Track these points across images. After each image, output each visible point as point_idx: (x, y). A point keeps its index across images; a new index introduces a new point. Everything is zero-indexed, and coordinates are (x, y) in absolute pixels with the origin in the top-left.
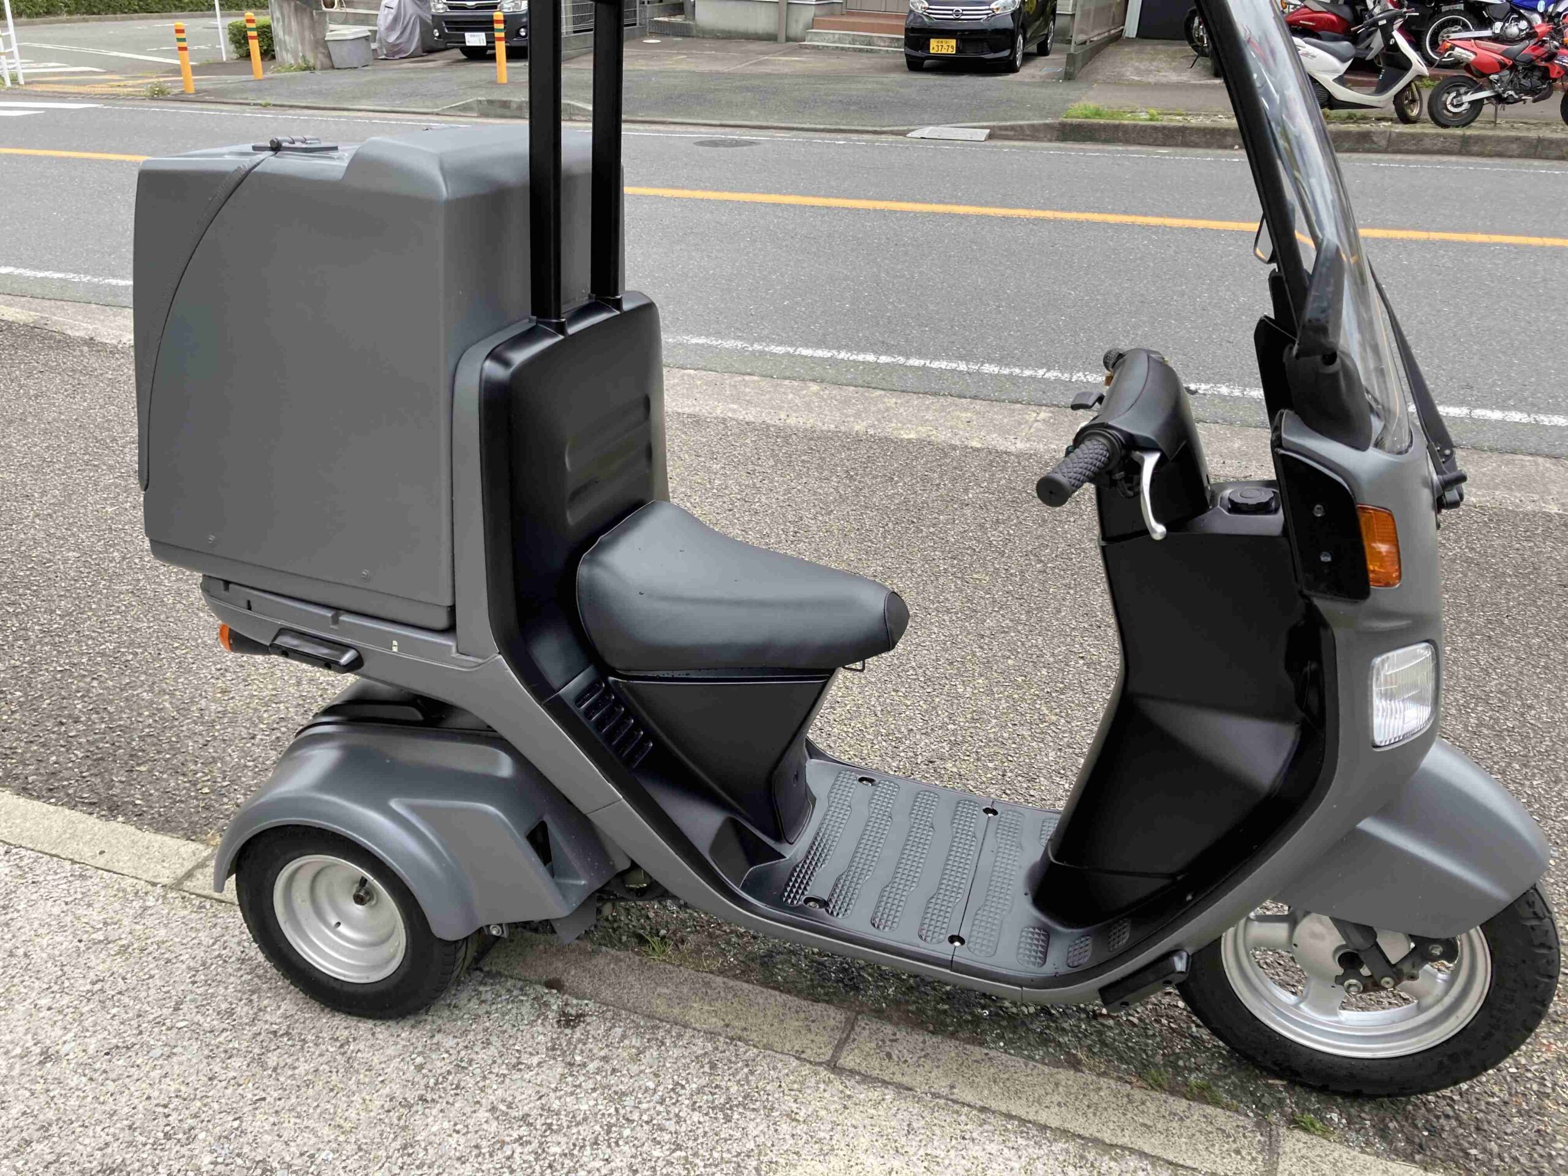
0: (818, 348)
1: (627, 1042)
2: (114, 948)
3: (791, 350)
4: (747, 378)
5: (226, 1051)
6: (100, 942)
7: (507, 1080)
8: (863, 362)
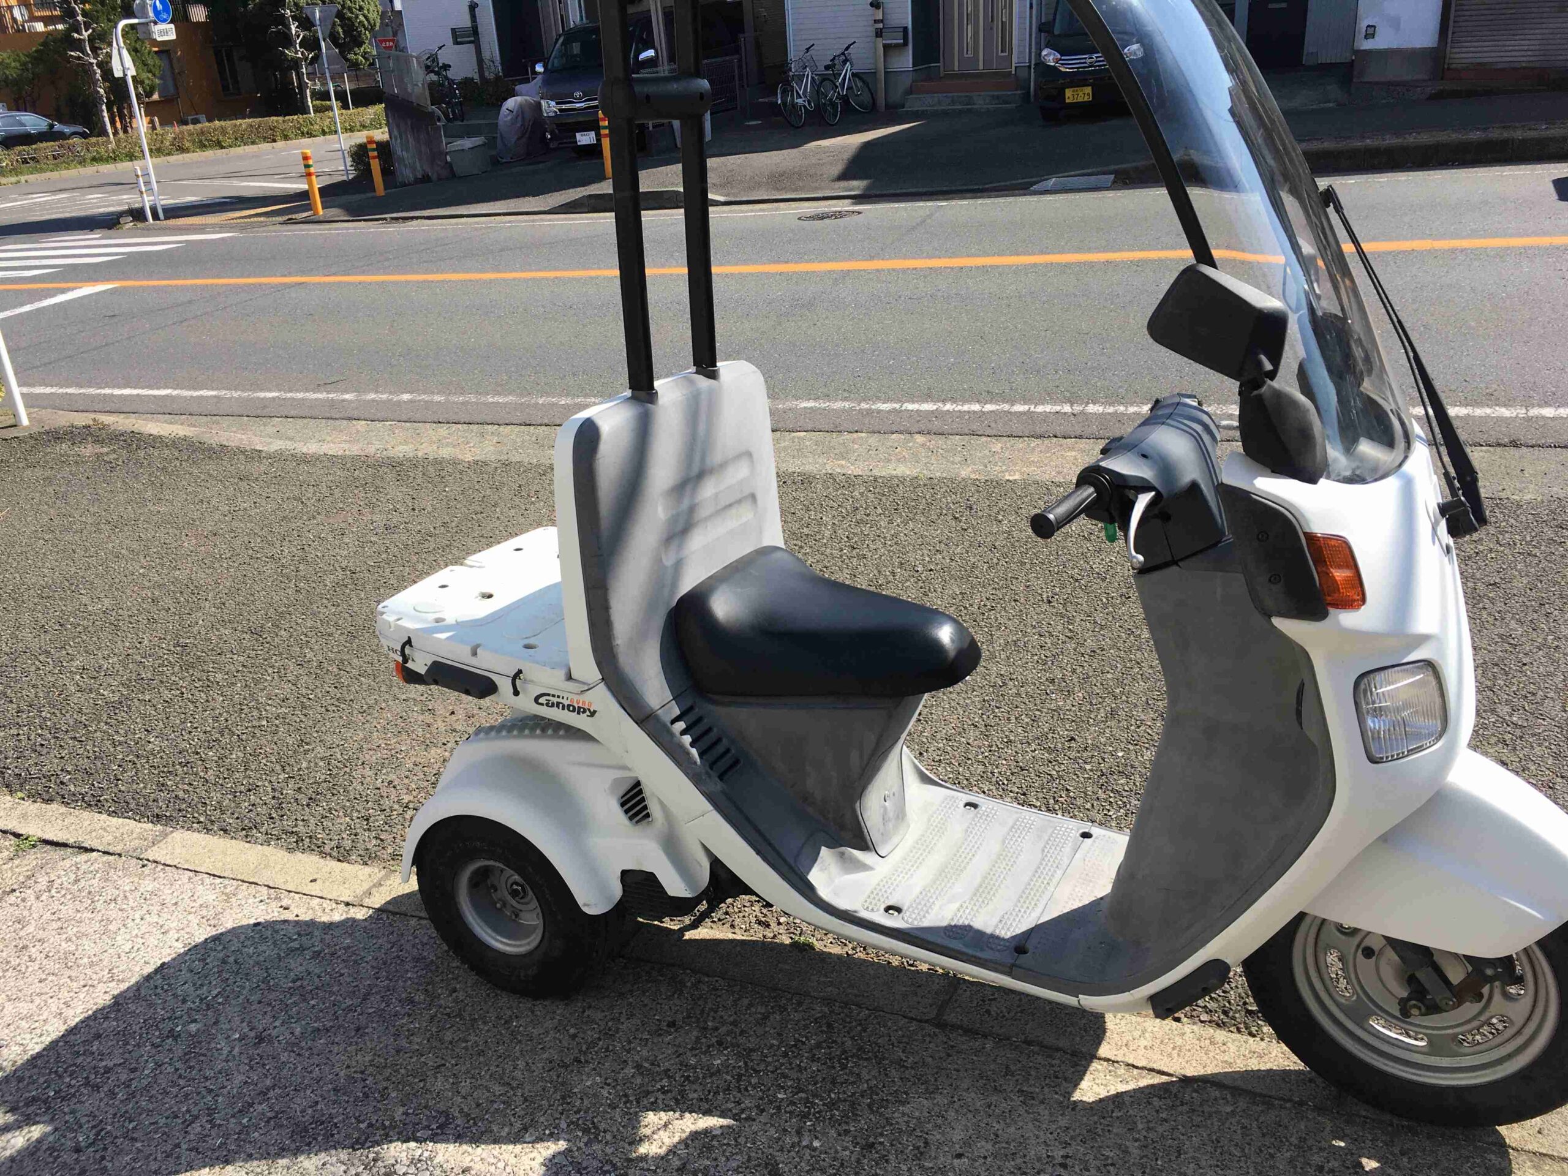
0: (923, 402)
1: (753, 1010)
2: (308, 954)
3: (897, 406)
4: (855, 435)
5: (408, 1030)
6: (298, 949)
7: (650, 1043)
8: (969, 412)
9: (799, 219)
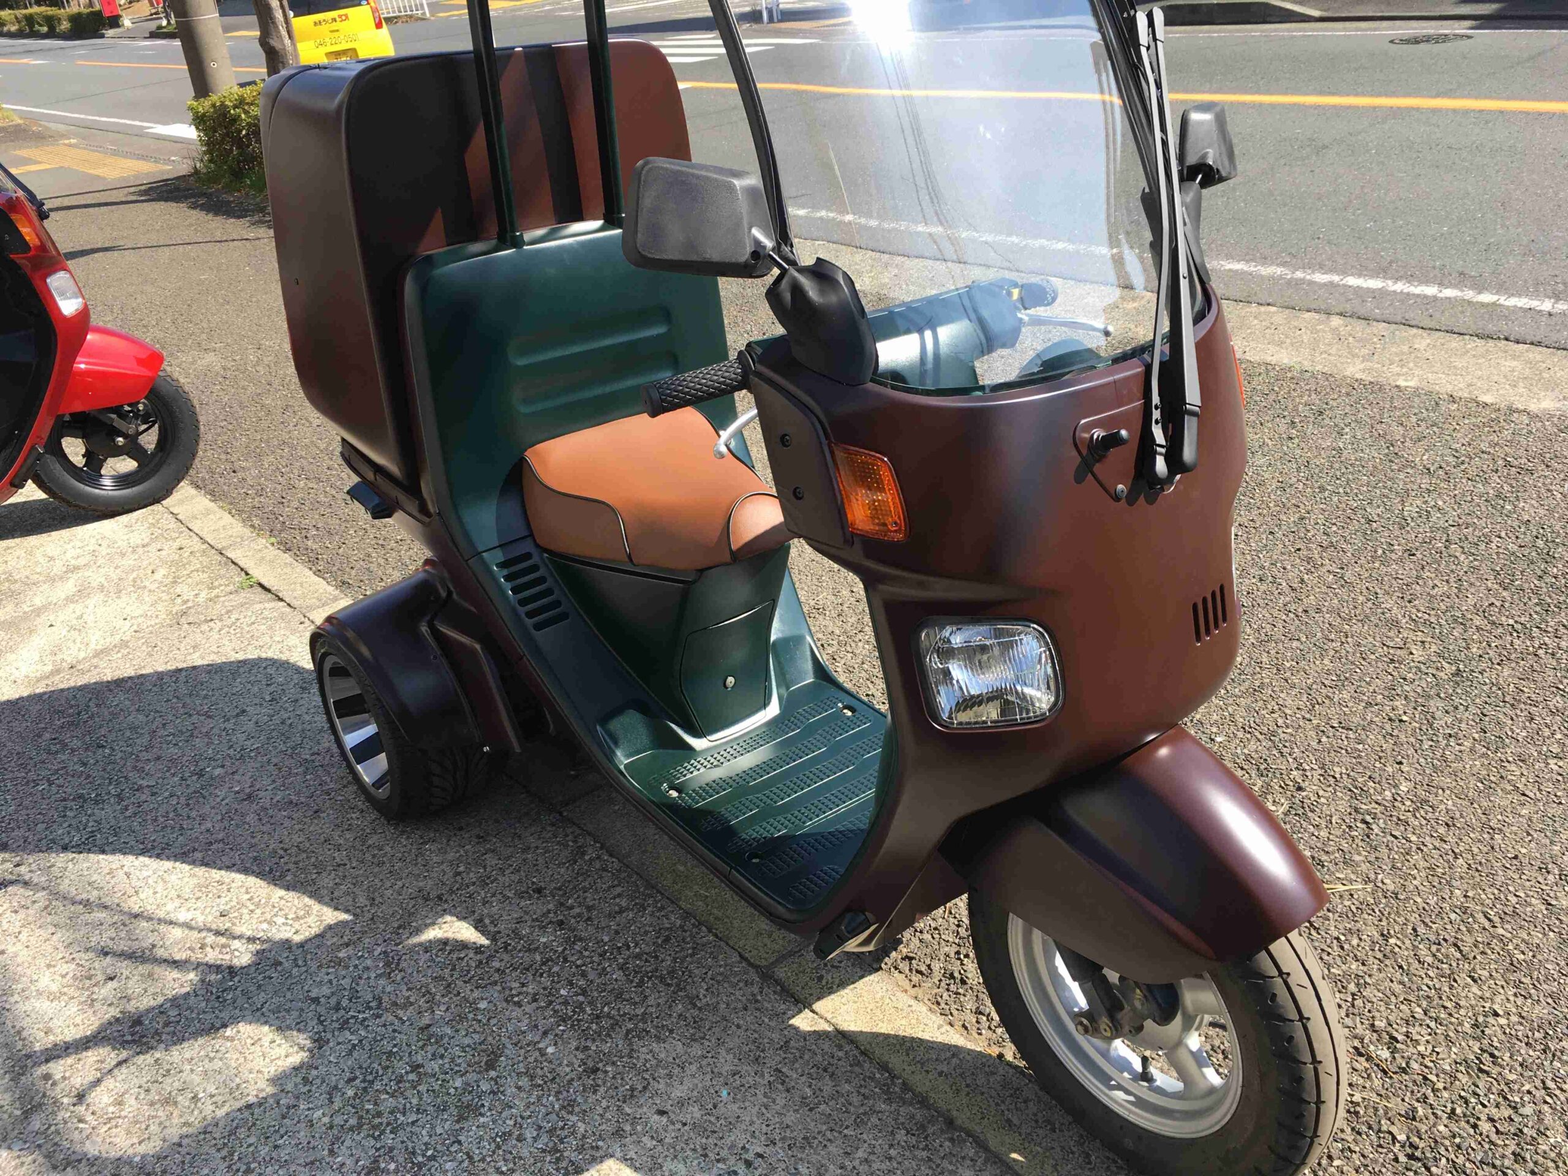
9: (1392, 42)
